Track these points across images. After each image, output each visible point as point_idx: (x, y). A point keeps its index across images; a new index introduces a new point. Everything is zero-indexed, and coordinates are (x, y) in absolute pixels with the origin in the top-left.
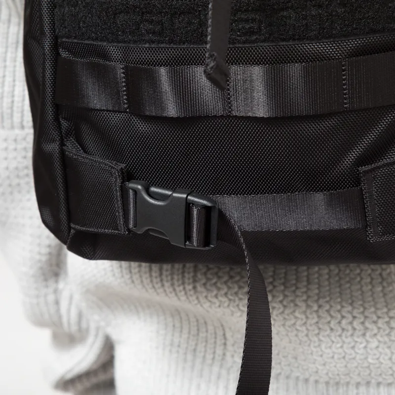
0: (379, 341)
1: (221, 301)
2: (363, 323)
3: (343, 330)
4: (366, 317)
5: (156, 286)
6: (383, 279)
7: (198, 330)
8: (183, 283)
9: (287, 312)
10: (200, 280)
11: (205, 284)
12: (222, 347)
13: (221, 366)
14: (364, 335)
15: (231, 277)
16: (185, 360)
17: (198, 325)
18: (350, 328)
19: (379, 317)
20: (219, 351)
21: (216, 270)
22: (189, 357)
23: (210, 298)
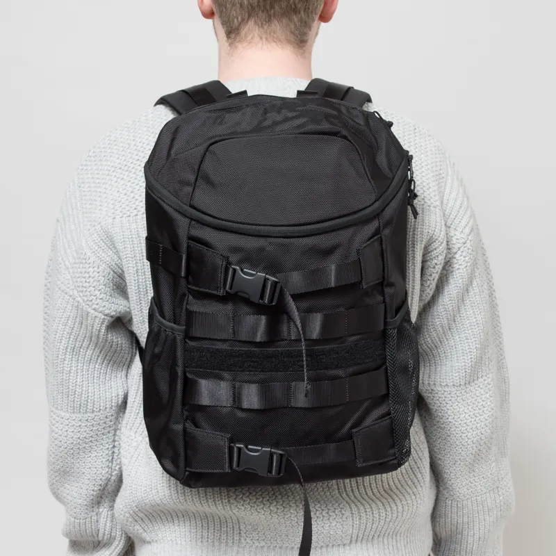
0: (337, 522)
1: (245, 508)
2: (327, 513)
3: (318, 517)
4: (329, 509)
5: (202, 502)
6: (329, 488)
7: (221, 526)
8: (221, 499)
9: (285, 510)
10: (231, 496)
11: (235, 499)
12: (238, 535)
13: (238, 546)
14: (329, 519)
15: (251, 493)
16: (214, 546)
17: (220, 524)
18: (321, 516)
19: (335, 509)
20: (236, 538)
21: (240, 490)
22: (216, 543)
23: (238, 506)
